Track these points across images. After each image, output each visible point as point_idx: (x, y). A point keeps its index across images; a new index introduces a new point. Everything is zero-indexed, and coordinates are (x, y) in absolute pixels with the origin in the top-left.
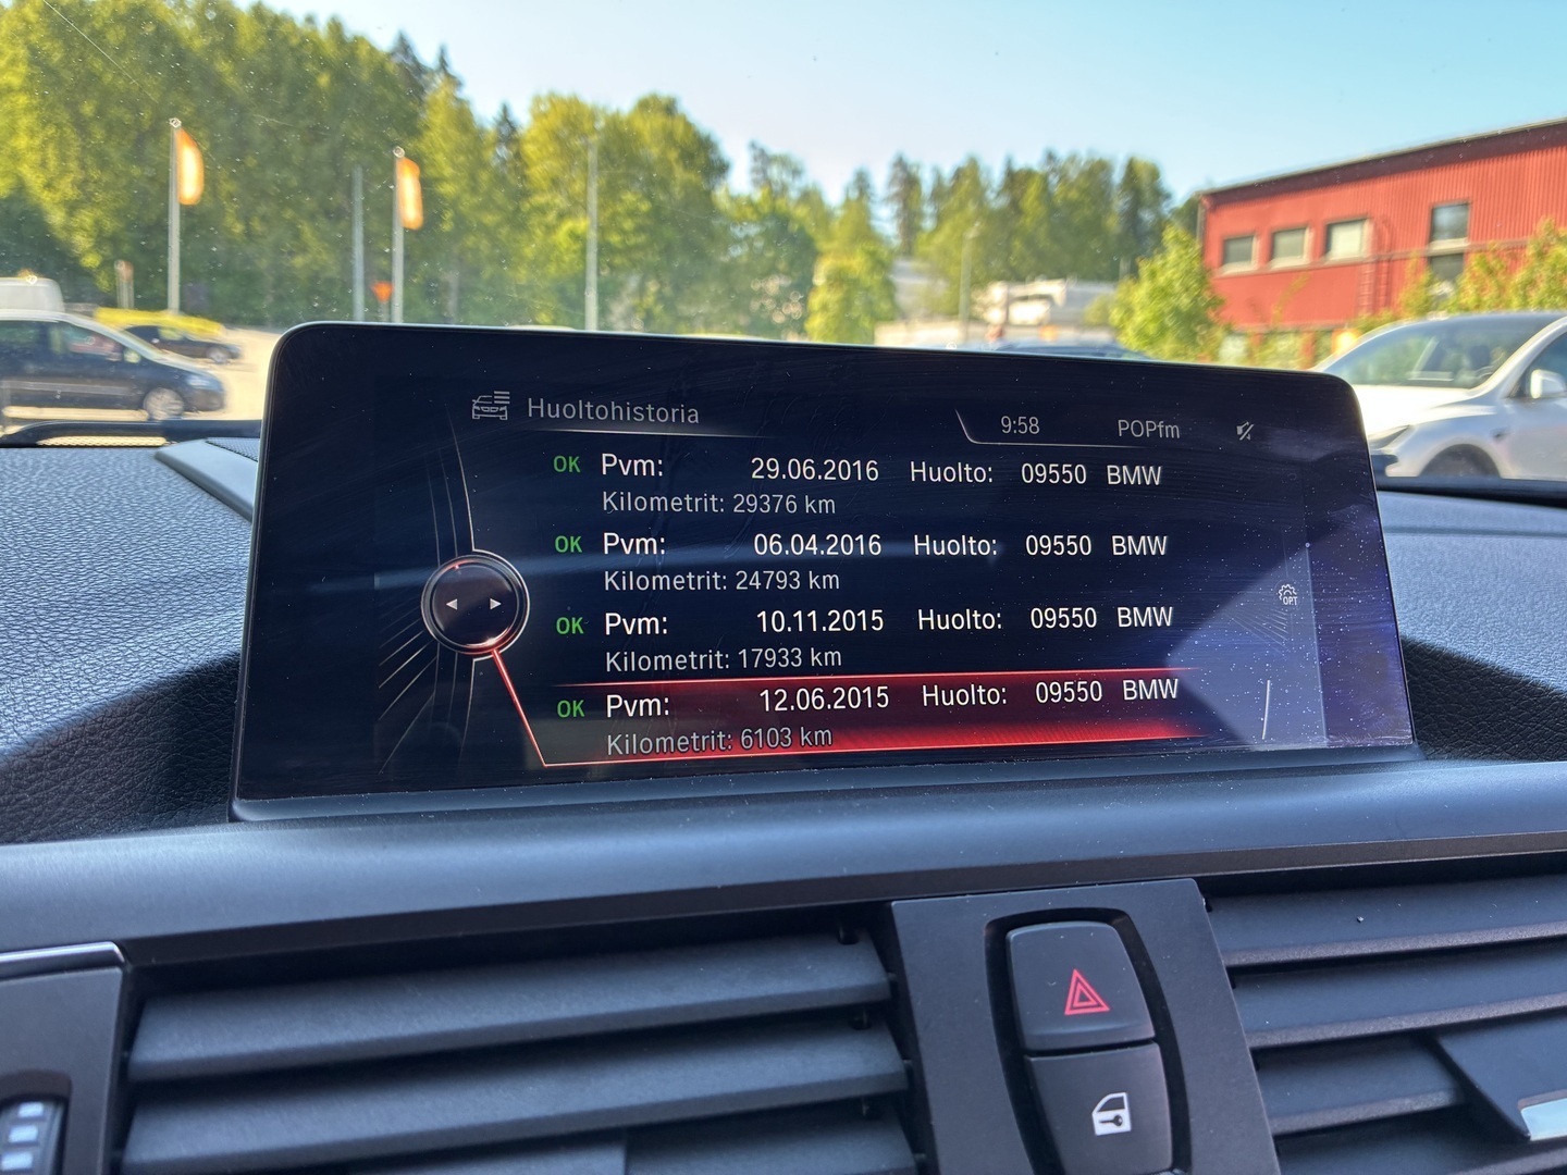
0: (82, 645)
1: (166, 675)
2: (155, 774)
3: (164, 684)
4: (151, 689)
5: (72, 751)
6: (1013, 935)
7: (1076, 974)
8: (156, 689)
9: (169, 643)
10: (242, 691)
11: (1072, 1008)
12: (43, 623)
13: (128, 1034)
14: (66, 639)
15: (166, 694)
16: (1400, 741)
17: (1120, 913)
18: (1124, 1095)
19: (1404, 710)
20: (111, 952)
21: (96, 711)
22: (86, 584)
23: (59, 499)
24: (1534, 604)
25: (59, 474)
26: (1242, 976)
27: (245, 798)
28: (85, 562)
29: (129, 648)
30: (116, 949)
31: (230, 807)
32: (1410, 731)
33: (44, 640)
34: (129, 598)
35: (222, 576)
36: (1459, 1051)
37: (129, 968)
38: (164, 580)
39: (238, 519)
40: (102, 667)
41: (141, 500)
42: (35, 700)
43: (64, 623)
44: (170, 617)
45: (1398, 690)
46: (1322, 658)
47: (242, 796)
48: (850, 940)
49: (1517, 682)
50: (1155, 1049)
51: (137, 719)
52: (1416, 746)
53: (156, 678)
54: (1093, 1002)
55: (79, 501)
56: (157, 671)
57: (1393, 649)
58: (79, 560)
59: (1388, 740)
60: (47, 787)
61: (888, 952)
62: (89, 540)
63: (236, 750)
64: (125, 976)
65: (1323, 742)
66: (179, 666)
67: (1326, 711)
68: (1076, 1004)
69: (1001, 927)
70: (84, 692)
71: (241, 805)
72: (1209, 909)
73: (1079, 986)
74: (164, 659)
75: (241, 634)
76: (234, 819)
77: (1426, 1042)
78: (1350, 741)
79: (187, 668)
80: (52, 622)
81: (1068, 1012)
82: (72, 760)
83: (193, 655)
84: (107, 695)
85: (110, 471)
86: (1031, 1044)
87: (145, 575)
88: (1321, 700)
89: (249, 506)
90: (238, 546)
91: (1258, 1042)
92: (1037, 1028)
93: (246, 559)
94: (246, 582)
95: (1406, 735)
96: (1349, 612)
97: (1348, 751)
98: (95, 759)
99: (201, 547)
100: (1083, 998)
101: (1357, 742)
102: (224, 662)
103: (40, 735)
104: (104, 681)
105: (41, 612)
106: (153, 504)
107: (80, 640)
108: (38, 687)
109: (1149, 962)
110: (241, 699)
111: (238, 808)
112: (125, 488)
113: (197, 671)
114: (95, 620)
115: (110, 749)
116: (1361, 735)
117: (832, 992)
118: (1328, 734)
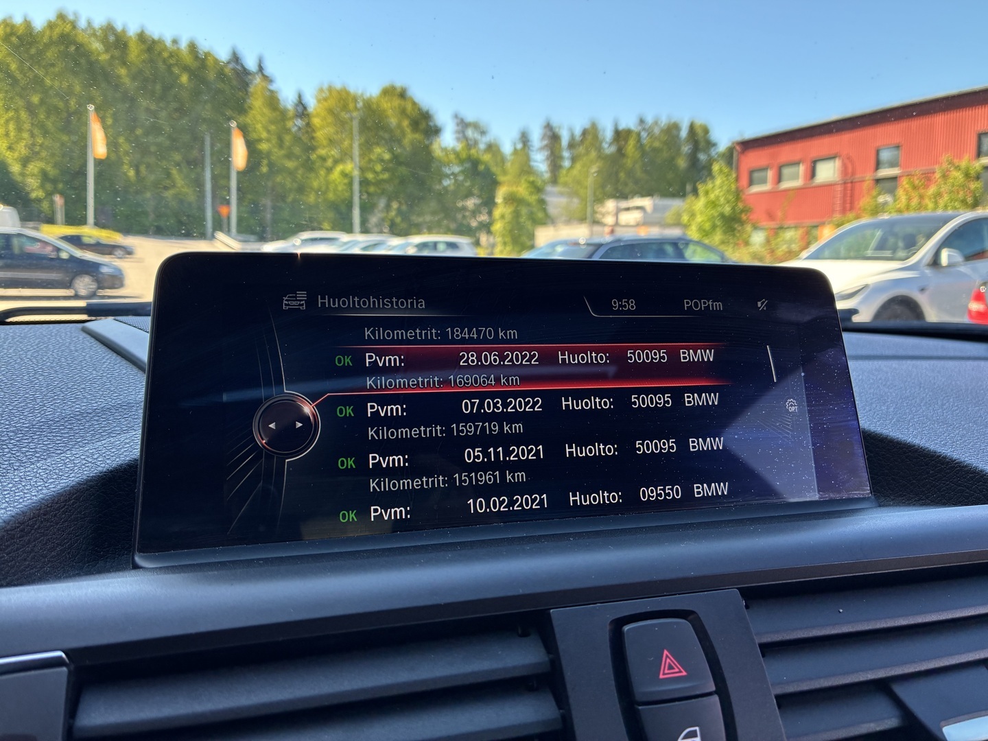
0: (38, 455)
1: (91, 475)
2: (84, 538)
3: (90, 481)
4: (82, 484)
5: (32, 526)
6: (626, 628)
7: (666, 652)
8: (85, 484)
9: (93, 454)
10: (140, 484)
11: (664, 674)
12: (12, 441)
13: (73, 708)
14: (27, 451)
15: (91, 487)
16: (863, 494)
17: (692, 612)
18: (697, 728)
19: (865, 475)
20: (60, 657)
21: (47, 500)
22: (39, 415)
23: (22, 359)
24: (943, 405)
25: (21, 343)
26: (769, 649)
27: (144, 552)
28: (38, 401)
29: (67, 458)
30: (64, 655)
31: (133, 559)
32: (869, 488)
33: (14, 452)
34: (67, 424)
35: (125, 407)
36: (904, 692)
37: (72, 667)
38: (90, 411)
39: (135, 370)
40: (51, 470)
41: (74, 359)
42: (9, 494)
43: (26, 441)
44: (93, 435)
45: (861, 462)
46: (814, 444)
47: (140, 551)
48: (525, 634)
49: (933, 456)
50: (716, 698)
51: (73, 504)
52: (873, 498)
53: (85, 477)
54: (677, 670)
55: (34, 360)
56: (85, 472)
57: (857, 437)
58: (35, 400)
59: (856, 494)
60: (18, 549)
61: (549, 642)
62: (41, 386)
63: (136, 522)
64: (70, 672)
65: (815, 497)
66: (99, 469)
67: (817, 477)
68: (666, 671)
69: (619, 624)
70: (40, 488)
71: (142, 557)
72: (747, 607)
73: (668, 660)
74: (90, 464)
75: (139, 447)
76: (136, 567)
77: (883, 687)
78: (832, 495)
79: (105, 470)
80: (18, 441)
81: (661, 676)
82: (33, 531)
83: (108, 461)
84: (54, 489)
85: (53, 340)
86: (638, 698)
87: (77, 408)
88: (814, 470)
89: (142, 362)
90: (136, 388)
91: (779, 690)
92: (643, 688)
93: (141, 395)
94: (142, 411)
95: (867, 491)
96: (829, 415)
97: (832, 502)
98: (47, 530)
99: (112, 389)
100: (670, 667)
101: (837, 496)
102: (128, 465)
103: (13, 516)
104: (52, 480)
105: (11, 434)
106: (81, 361)
107: (36, 452)
108: (11, 485)
109: (710, 642)
110: (139, 489)
111: (138, 560)
112: (63, 351)
113: (111, 471)
114: (46, 439)
115: (57, 524)
116: (839, 491)
117: (514, 668)
118: (819, 491)
